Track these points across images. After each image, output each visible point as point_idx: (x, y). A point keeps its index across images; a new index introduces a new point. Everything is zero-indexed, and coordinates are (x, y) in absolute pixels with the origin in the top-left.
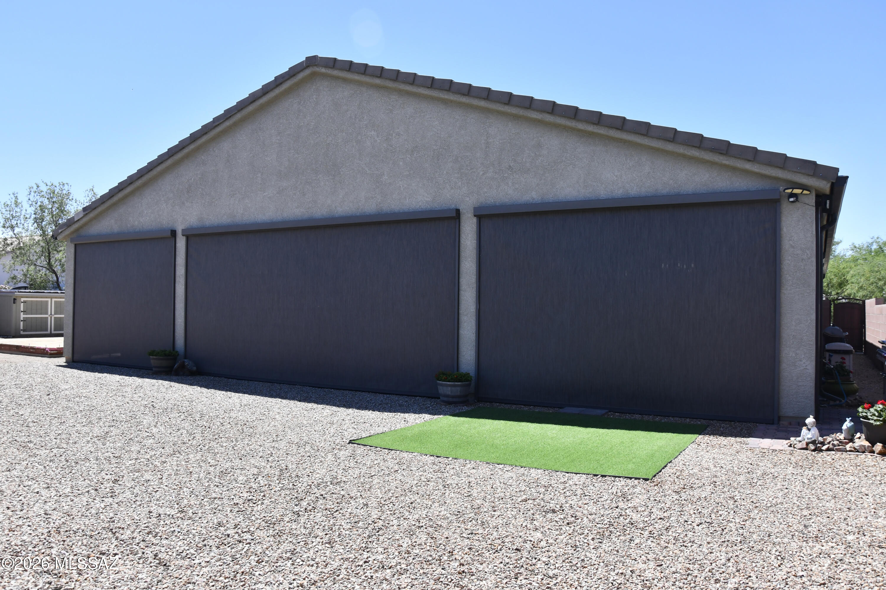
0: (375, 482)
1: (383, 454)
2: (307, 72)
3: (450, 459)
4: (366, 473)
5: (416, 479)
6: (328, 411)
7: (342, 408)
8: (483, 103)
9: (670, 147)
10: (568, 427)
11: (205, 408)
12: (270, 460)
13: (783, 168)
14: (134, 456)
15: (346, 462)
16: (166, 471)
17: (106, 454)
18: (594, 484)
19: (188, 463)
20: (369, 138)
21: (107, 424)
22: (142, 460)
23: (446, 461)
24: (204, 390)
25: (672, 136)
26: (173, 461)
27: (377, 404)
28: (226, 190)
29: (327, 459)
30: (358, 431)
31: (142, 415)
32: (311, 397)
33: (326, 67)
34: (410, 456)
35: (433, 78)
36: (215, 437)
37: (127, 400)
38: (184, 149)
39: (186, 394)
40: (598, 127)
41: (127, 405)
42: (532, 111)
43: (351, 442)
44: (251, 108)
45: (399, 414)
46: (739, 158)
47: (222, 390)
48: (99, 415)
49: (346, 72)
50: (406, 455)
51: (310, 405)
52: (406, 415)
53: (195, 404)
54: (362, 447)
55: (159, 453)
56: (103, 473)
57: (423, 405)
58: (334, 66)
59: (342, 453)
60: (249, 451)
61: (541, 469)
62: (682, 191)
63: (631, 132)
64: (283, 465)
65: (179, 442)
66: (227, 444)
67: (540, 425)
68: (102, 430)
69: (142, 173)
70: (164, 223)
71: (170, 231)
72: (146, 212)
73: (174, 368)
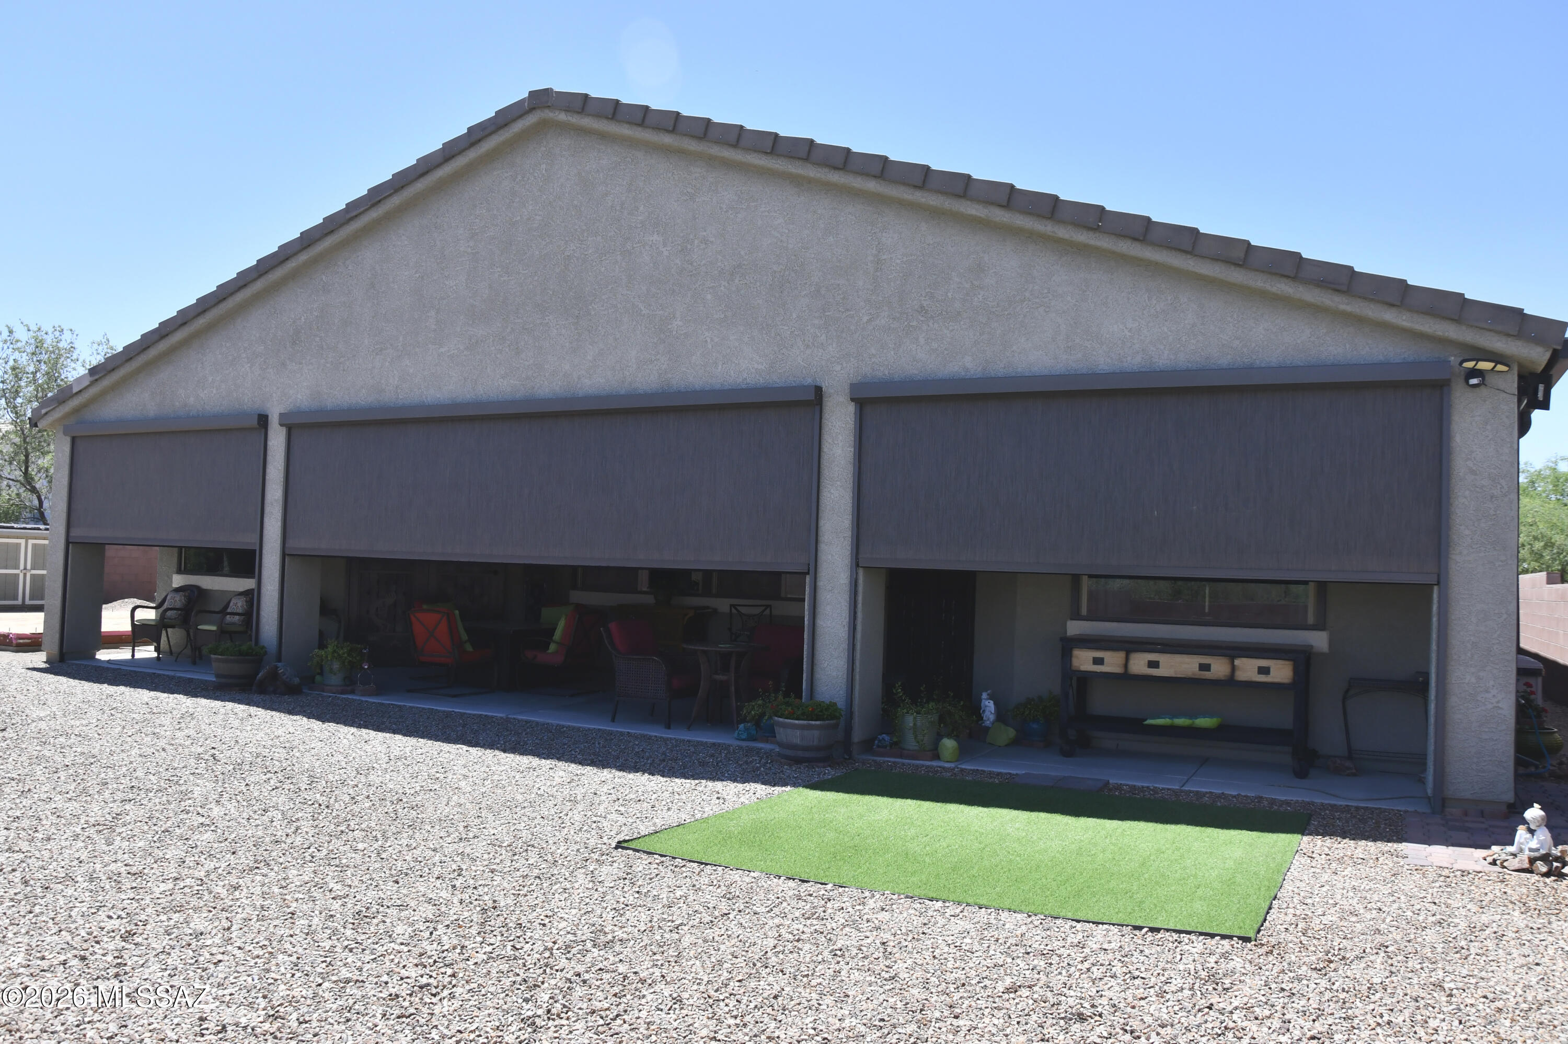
0: (687, 940)
1: (689, 874)
2: (531, 119)
3: (829, 887)
4: (664, 920)
5: (770, 933)
6: (562, 773)
7: (589, 768)
8: (872, 185)
9: (1237, 276)
10: (1043, 815)
11: (319, 762)
12: (458, 884)
13: (1457, 320)
14: (172, 870)
15: (616, 892)
16: (240, 910)
17: (113, 867)
18: (1141, 948)
19: (285, 892)
20: (647, 248)
21: (119, 796)
22: (188, 881)
23: (823, 892)
24: (316, 724)
25: (1242, 255)
26: (253, 885)
27: (657, 761)
28: (366, 341)
29: (576, 885)
30: (630, 820)
31: (191, 778)
32: (526, 743)
33: (568, 110)
34: (748, 880)
35: (776, 135)
36: (340, 828)
37: (162, 743)
38: (289, 262)
39: (280, 732)
40: (1097, 235)
41: (163, 753)
42: (969, 203)
43: (620, 845)
44: (420, 185)
45: (704, 781)
46: (1372, 300)
47: (351, 726)
48: (103, 775)
49: (605, 121)
50: (737, 878)
51: (526, 761)
52: (719, 785)
53: (297, 754)
54: (644, 856)
55: (224, 865)
56: (102, 915)
57: (746, 762)
58: (583, 109)
59: (605, 869)
60: (412, 864)
61: (1021, 912)
62: (1258, 362)
63: (1161, 246)
64: (486, 898)
65: (267, 839)
66: (366, 845)
67: (985, 809)
68: (108, 810)
69: (205, 305)
70: (246, 401)
71: (256, 417)
72: (210, 379)
73: (258, 678)
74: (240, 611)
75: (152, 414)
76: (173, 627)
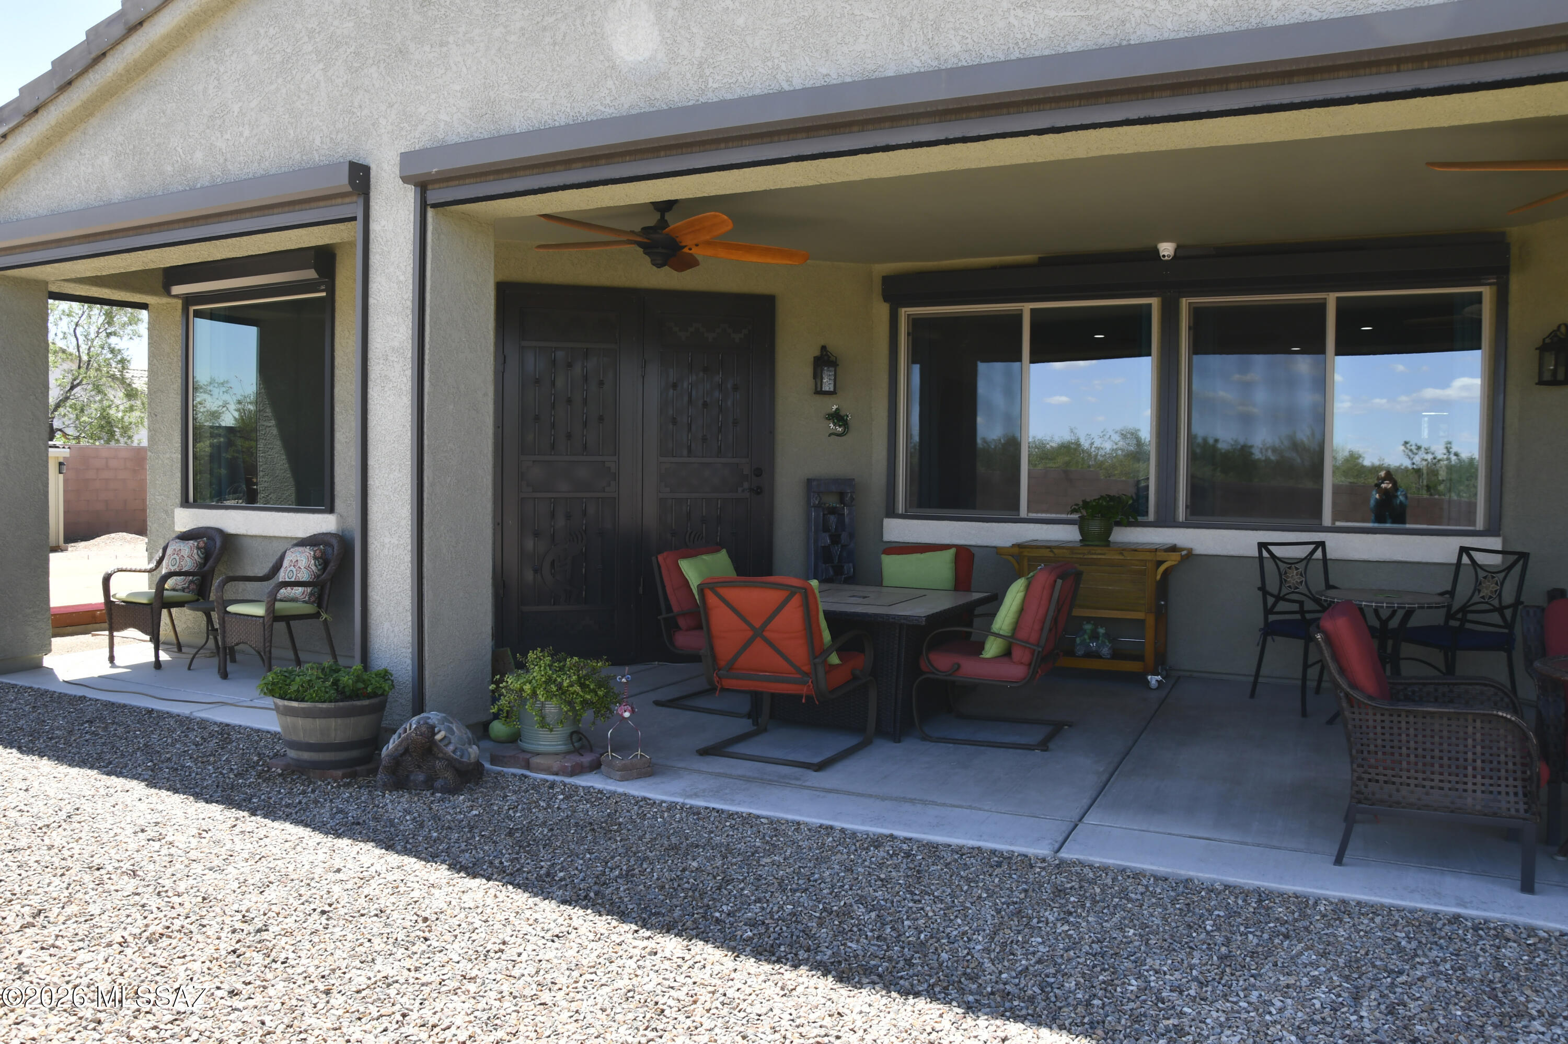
70: (318, 142)
71: (347, 165)
72: (236, 108)
73: (384, 752)
74: (304, 576)
75: (118, 194)
76: (180, 604)
